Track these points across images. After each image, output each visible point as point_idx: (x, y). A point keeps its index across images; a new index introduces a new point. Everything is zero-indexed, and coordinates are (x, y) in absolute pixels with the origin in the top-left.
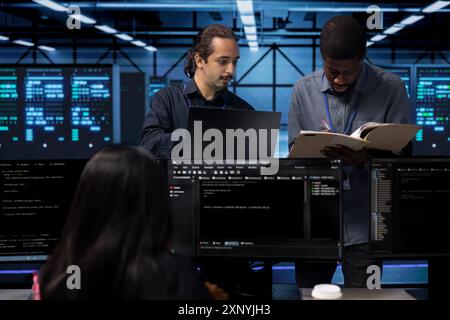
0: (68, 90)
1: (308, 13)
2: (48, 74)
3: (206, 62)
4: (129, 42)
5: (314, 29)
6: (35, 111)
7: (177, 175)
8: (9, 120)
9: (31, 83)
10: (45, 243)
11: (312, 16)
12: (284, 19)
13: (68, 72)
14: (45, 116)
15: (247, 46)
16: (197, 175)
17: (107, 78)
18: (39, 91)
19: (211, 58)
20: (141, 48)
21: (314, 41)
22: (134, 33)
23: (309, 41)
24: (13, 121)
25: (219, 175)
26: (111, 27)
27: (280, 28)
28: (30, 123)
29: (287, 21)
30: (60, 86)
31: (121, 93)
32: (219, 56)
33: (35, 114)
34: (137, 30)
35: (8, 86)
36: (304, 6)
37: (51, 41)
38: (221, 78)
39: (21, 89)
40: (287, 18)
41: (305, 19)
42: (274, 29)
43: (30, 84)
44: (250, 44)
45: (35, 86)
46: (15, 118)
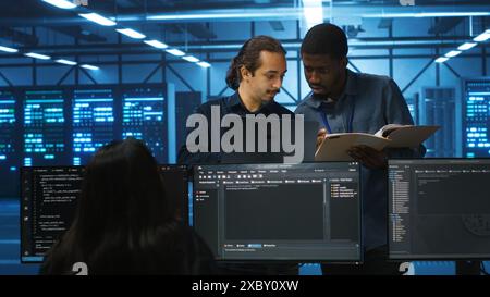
0: (118, 112)
1: (383, 20)
2: (97, 96)
3: (253, 75)
4: (180, 57)
5: (391, 38)
6: (83, 137)
7: (203, 180)
8: (55, 147)
9: (79, 105)
11: (388, 24)
12: (356, 27)
13: (118, 92)
14: (93, 143)
16: (222, 180)
17: (162, 99)
18: (87, 115)
19: (258, 72)
20: (193, 63)
21: (391, 52)
22: (187, 47)
23: (385, 52)
24: (60, 148)
25: (242, 179)
26: (161, 42)
27: (351, 38)
28: (78, 150)
29: (360, 30)
30: (110, 109)
31: (177, 114)
32: (268, 70)
33: (83, 140)
34: (190, 44)
35: (54, 110)
36: (380, 12)
37: (94, 59)
38: (268, 92)
39: (68, 113)
40: (359, 27)
41: (380, 27)
43: (78, 107)
45: (83, 109)
46: (62, 145)
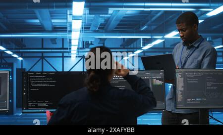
4: (10, 54)
10: (47, 104)
15: (70, 57)
17: (10, 70)
20: (16, 58)
26: (4, 47)
27: (86, 48)
29: (92, 44)
34: (15, 49)
40: (91, 42)
41: (99, 43)
42: (83, 48)
44: (72, 56)
